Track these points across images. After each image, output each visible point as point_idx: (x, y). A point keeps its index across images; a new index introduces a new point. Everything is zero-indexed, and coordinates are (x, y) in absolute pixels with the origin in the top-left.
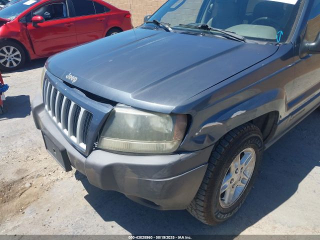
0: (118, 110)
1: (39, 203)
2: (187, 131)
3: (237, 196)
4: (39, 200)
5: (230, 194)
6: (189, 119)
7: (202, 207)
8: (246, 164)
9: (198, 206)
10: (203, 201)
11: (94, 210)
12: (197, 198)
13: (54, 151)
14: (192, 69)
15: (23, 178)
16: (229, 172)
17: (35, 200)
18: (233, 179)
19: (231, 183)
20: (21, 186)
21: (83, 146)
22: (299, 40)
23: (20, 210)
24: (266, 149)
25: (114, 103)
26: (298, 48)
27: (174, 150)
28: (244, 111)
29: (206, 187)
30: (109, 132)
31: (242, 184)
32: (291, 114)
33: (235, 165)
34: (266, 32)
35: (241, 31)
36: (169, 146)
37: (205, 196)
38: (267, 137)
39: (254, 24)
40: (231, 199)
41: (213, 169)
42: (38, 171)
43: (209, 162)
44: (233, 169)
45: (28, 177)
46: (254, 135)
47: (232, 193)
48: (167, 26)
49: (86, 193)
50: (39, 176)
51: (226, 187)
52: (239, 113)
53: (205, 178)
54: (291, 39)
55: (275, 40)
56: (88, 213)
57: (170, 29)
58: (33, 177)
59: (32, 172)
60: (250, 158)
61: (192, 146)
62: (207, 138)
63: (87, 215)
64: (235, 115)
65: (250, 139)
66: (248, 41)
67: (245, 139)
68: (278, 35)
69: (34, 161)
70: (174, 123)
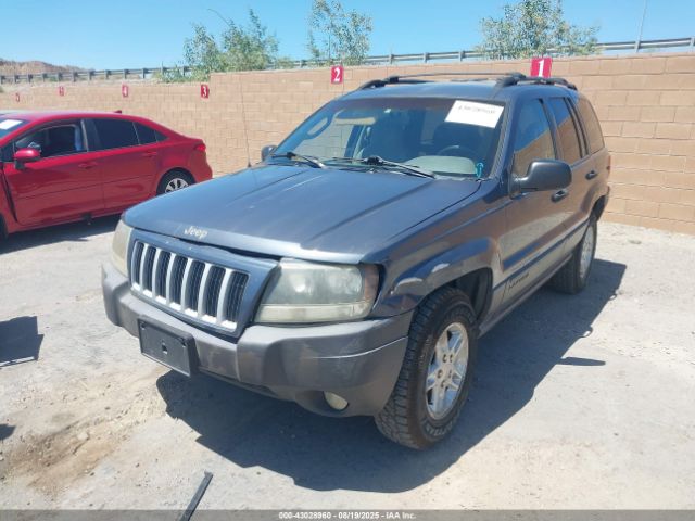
0: (284, 265)
1: (116, 458)
2: (379, 287)
3: (450, 405)
4: (115, 454)
5: (439, 399)
6: (381, 271)
7: (404, 407)
8: (456, 351)
9: (398, 408)
10: (405, 397)
11: (221, 457)
12: (396, 395)
13: (164, 348)
14: (373, 213)
15: (68, 428)
16: (434, 359)
17: (106, 455)
18: (440, 371)
19: (439, 377)
20: (68, 441)
21: (231, 326)
22: (506, 175)
23: (86, 471)
24: (481, 335)
25: (278, 258)
26: (506, 186)
27: (365, 315)
28: (447, 265)
29: (407, 375)
30: (273, 296)
31: (453, 384)
32: (510, 278)
33: (441, 347)
34: (461, 165)
35: (426, 164)
36: (358, 309)
37: (406, 388)
38: (481, 313)
39: (443, 155)
40: (441, 405)
41: (415, 346)
42: (94, 415)
43: (409, 334)
44: (439, 355)
45: (79, 425)
46: (461, 302)
47: (442, 395)
48: (315, 161)
49: (197, 435)
50: (98, 422)
51: (431, 382)
52: (441, 266)
53: (406, 360)
54: (495, 173)
55: (474, 175)
56: (210, 461)
57: (321, 165)
58: (88, 425)
59: (83, 416)
60: (460, 341)
61: (387, 311)
62: (405, 299)
63: (210, 464)
64: (435, 269)
65: (458, 306)
66: (438, 177)
67: (452, 307)
68: (478, 168)
69: (81, 400)
70: (363, 277)
